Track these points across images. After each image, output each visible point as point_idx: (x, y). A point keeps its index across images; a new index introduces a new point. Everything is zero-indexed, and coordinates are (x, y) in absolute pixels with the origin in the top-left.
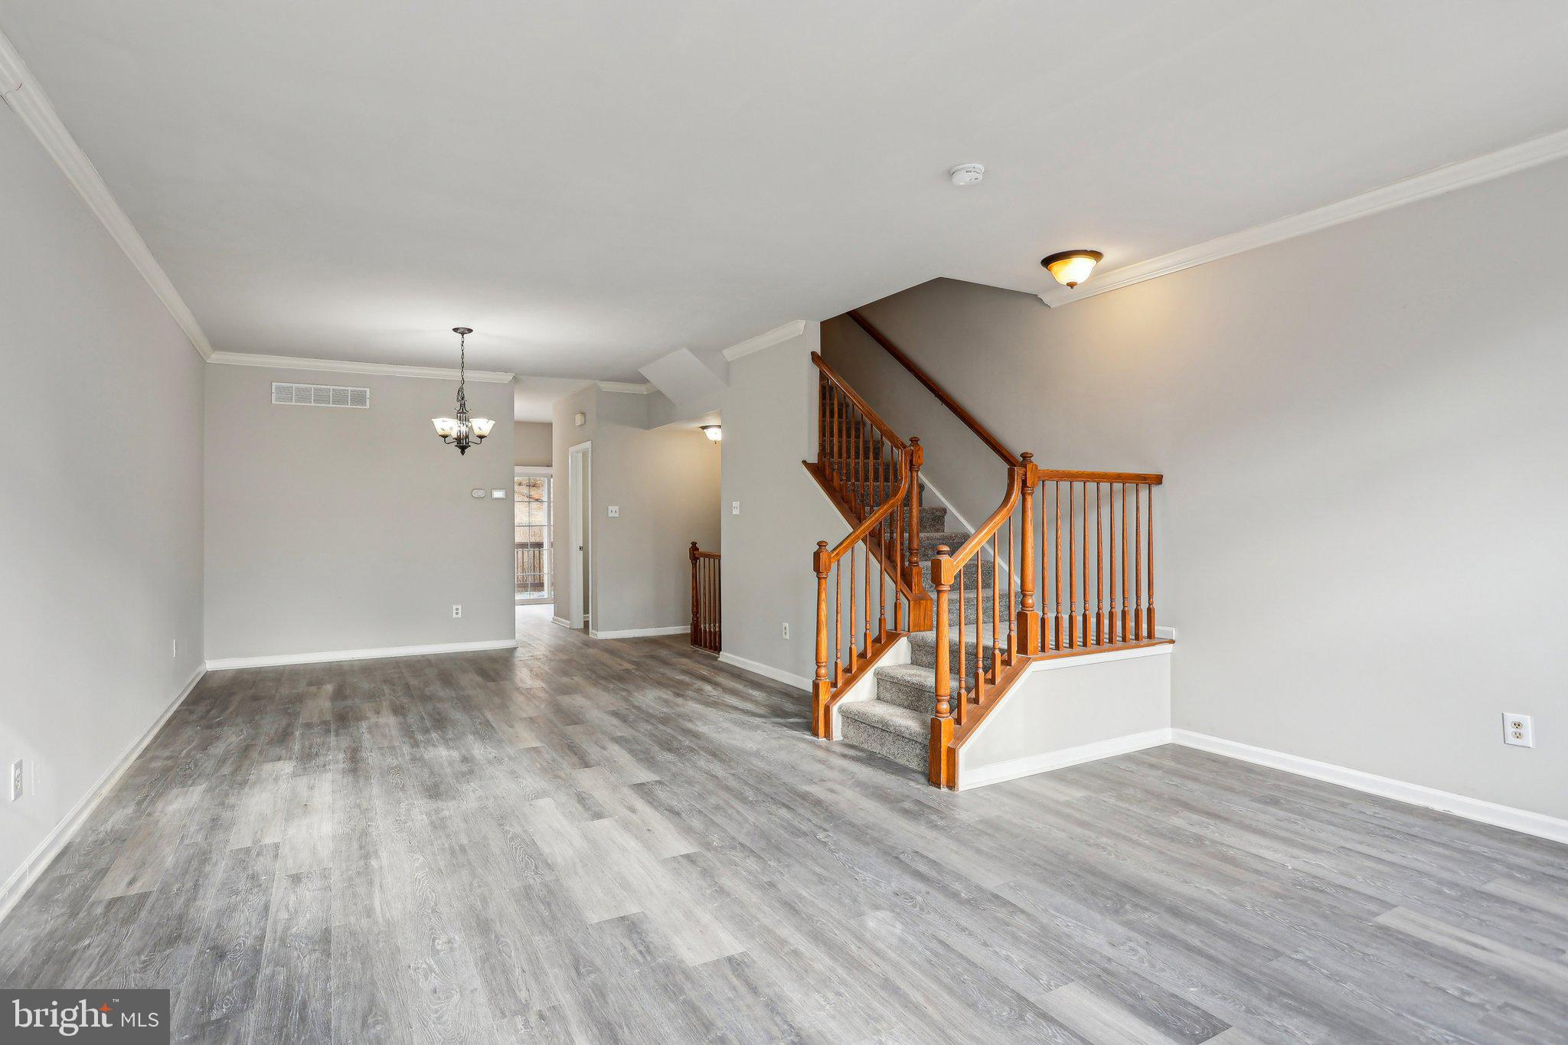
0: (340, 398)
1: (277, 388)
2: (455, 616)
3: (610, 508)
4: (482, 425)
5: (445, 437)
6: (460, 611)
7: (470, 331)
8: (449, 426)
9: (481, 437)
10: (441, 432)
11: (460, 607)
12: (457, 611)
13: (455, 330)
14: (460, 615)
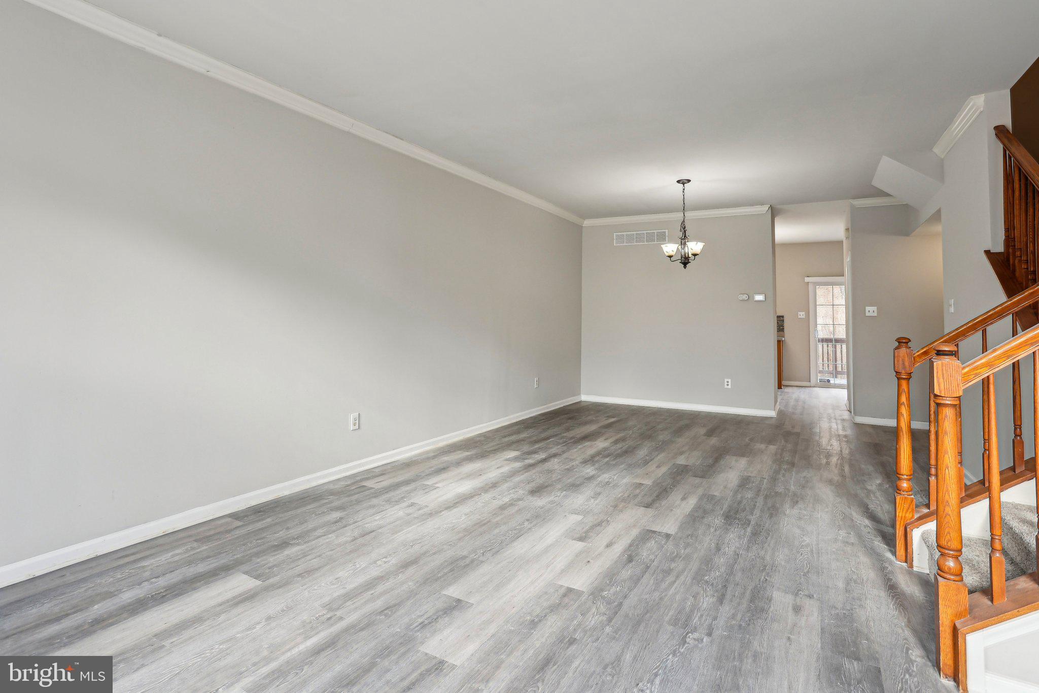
0: (639, 238)
1: (617, 236)
2: (726, 386)
3: (868, 308)
4: (694, 247)
5: (670, 257)
6: (730, 383)
7: (689, 181)
8: (670, 248)
9: (695, 255)
10: (667, 254)
11: (730, 380)
12: (728, 383)
13: (678, 182)
14: (730, 387)
